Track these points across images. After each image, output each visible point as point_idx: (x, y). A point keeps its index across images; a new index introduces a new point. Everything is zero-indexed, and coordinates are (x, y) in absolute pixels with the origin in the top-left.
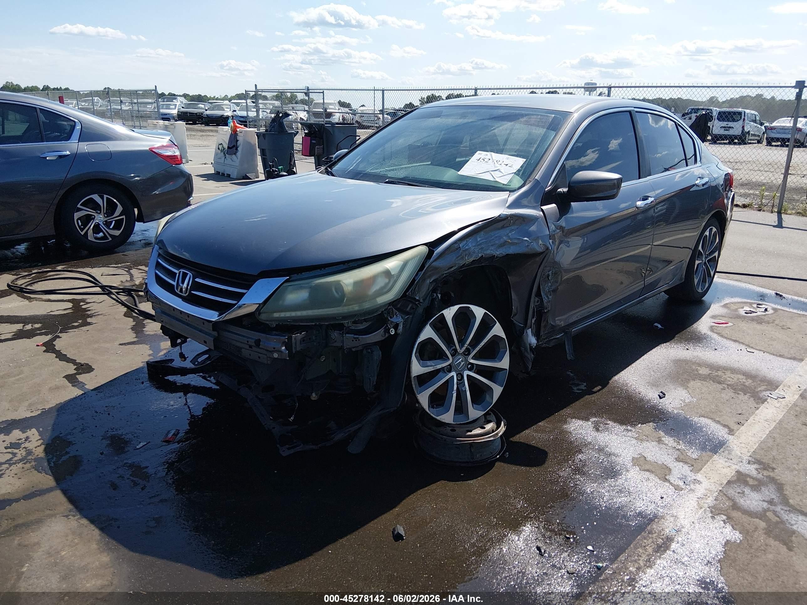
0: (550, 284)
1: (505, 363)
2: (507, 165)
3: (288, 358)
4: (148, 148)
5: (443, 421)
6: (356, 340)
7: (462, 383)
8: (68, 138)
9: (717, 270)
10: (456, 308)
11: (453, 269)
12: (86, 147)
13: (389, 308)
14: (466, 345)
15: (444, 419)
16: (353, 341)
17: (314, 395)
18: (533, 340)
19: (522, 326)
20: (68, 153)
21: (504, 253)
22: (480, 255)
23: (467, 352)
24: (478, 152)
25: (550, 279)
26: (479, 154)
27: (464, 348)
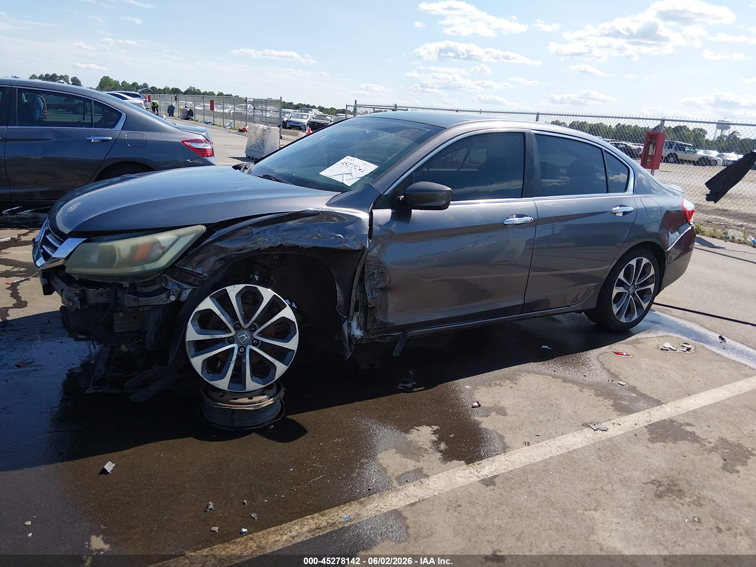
0: (375, 282)
1: (293, 344)
2: (360, 170)
3: (80, 308)
4: (180, 141)
5: (217, 386)
6: (136, 301)
7: (243, 355)
8: (113, 126)
9: (654, 302)
10: (241, 287)
11: (244, 252)
12: (126, 135)
13: (162, 275)
14: (251, 322)
15: (217, 385)
16: (133, 301)
17: (123, 347)
18: (358, 333)
19: (345, 317)
20: (111, 138)
21: (310, 245)
22: (279, 243)
23: (253, 329)
24: (348, 157)
25: (375, 277)
26: (348, 159)
27: (249, 324)
